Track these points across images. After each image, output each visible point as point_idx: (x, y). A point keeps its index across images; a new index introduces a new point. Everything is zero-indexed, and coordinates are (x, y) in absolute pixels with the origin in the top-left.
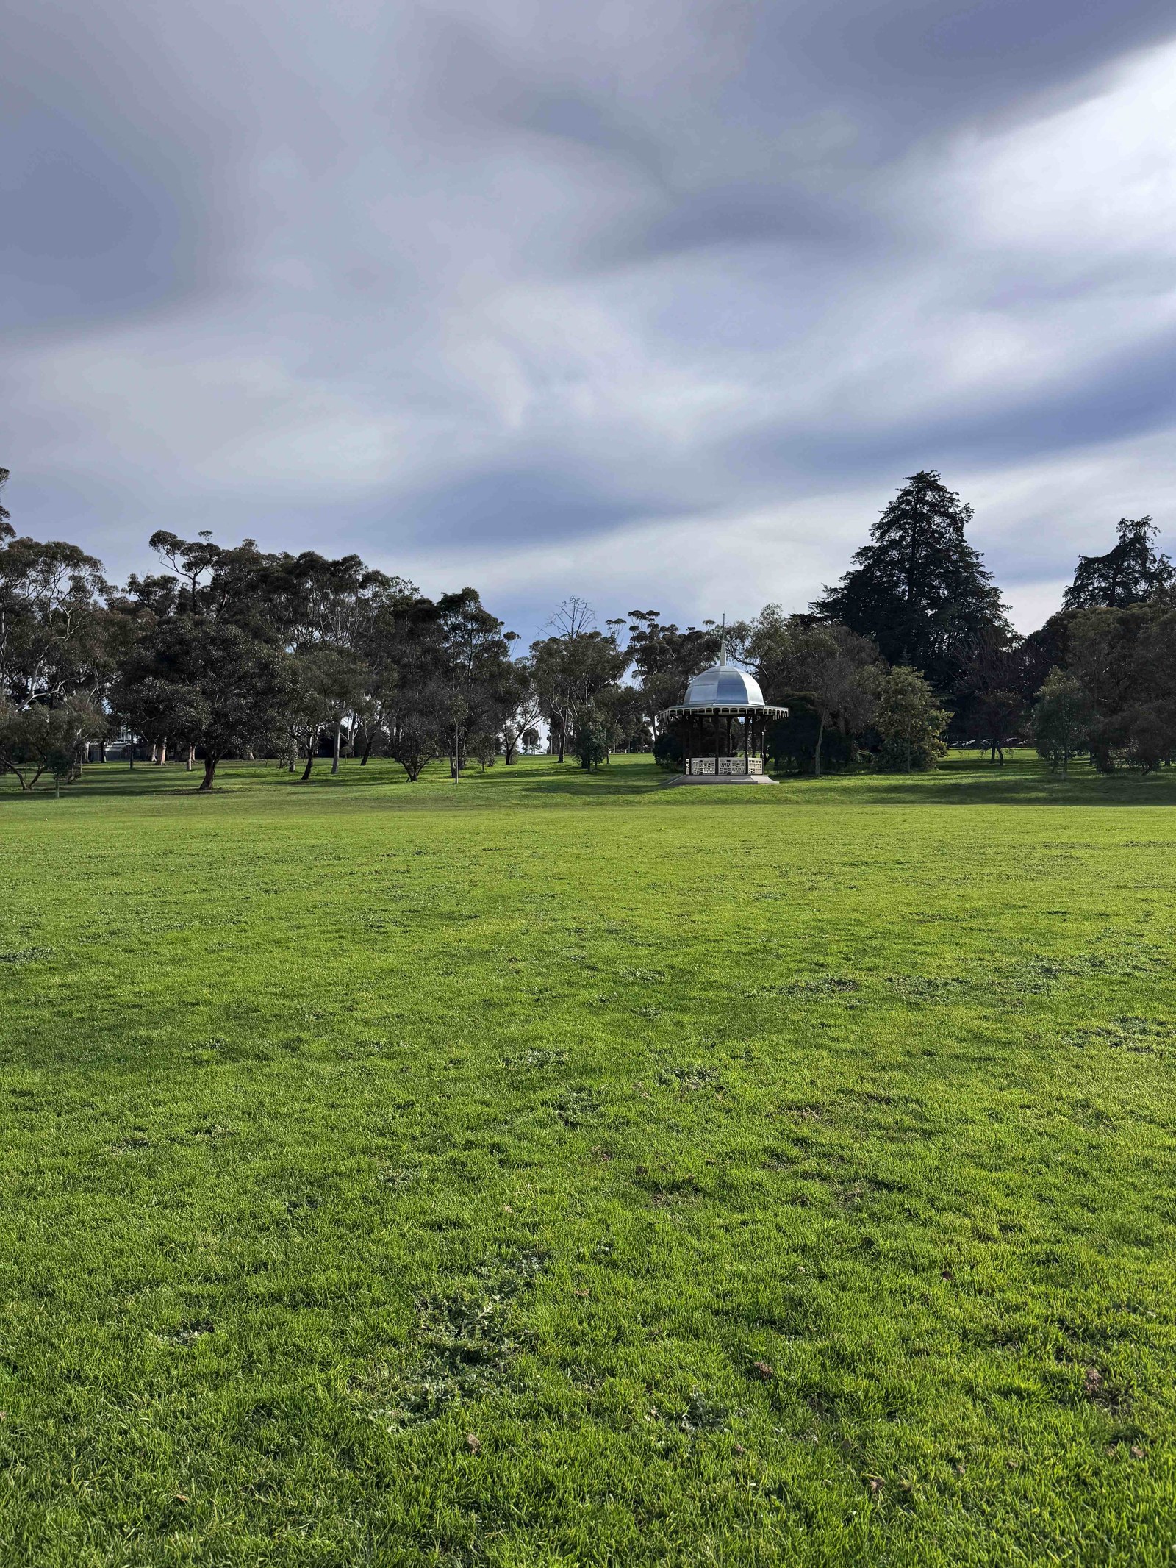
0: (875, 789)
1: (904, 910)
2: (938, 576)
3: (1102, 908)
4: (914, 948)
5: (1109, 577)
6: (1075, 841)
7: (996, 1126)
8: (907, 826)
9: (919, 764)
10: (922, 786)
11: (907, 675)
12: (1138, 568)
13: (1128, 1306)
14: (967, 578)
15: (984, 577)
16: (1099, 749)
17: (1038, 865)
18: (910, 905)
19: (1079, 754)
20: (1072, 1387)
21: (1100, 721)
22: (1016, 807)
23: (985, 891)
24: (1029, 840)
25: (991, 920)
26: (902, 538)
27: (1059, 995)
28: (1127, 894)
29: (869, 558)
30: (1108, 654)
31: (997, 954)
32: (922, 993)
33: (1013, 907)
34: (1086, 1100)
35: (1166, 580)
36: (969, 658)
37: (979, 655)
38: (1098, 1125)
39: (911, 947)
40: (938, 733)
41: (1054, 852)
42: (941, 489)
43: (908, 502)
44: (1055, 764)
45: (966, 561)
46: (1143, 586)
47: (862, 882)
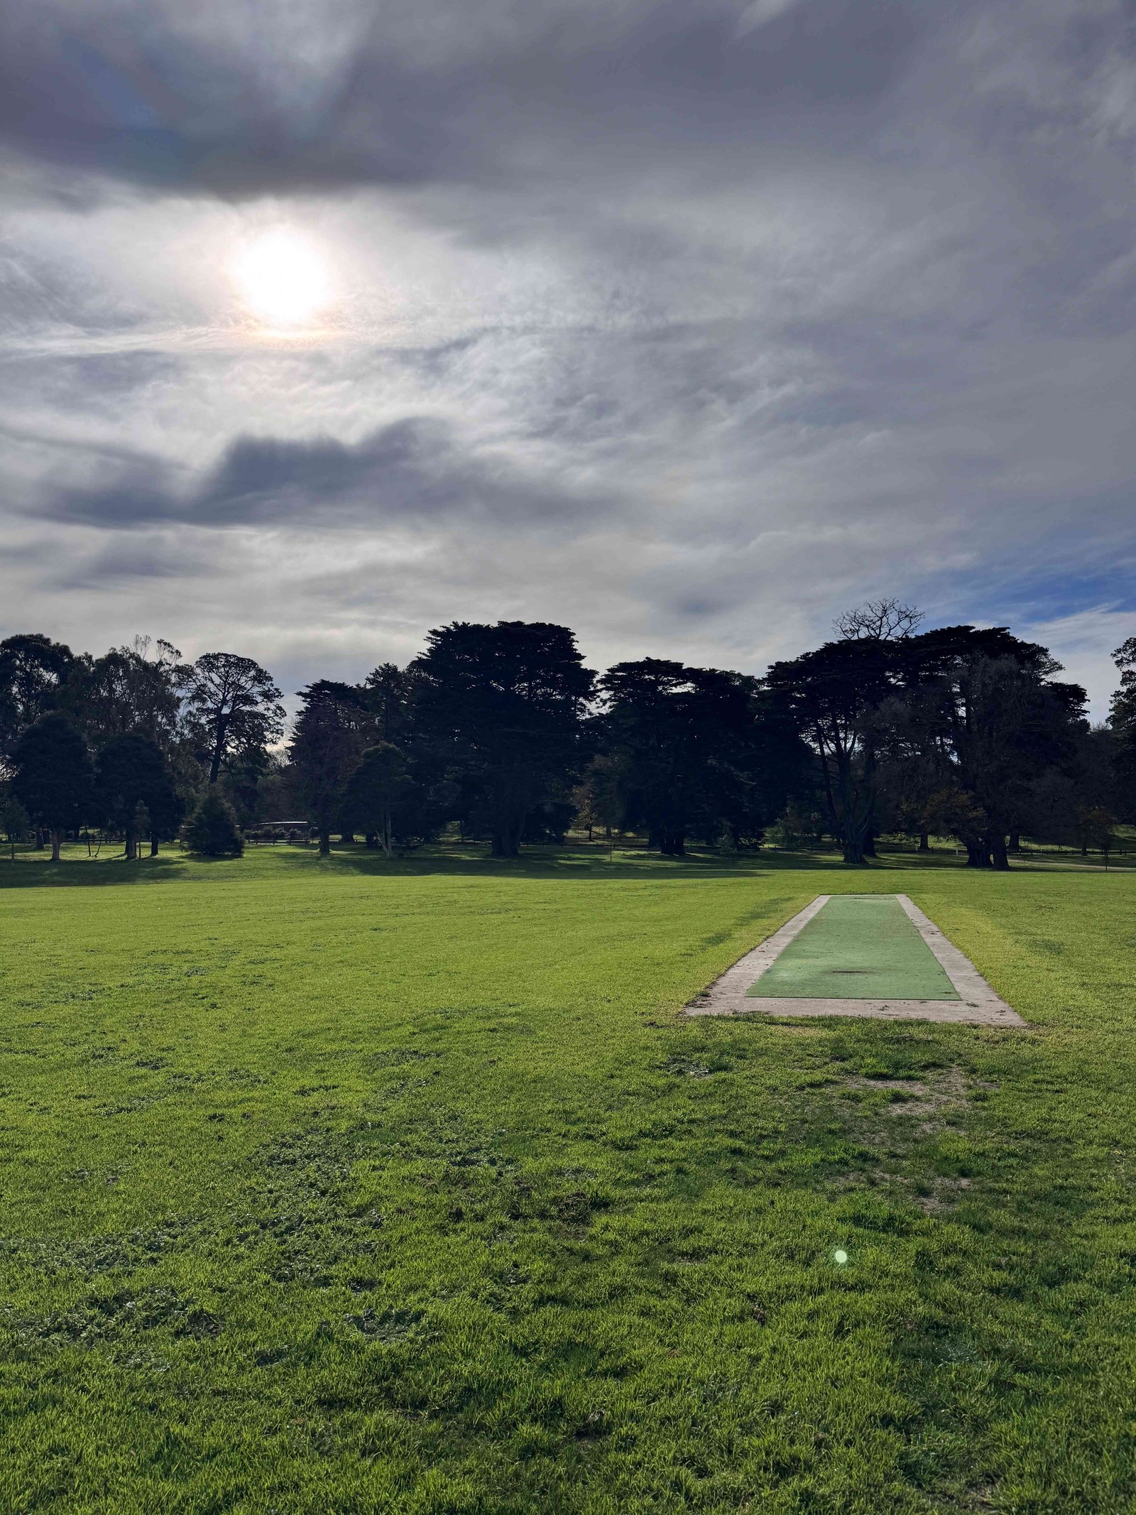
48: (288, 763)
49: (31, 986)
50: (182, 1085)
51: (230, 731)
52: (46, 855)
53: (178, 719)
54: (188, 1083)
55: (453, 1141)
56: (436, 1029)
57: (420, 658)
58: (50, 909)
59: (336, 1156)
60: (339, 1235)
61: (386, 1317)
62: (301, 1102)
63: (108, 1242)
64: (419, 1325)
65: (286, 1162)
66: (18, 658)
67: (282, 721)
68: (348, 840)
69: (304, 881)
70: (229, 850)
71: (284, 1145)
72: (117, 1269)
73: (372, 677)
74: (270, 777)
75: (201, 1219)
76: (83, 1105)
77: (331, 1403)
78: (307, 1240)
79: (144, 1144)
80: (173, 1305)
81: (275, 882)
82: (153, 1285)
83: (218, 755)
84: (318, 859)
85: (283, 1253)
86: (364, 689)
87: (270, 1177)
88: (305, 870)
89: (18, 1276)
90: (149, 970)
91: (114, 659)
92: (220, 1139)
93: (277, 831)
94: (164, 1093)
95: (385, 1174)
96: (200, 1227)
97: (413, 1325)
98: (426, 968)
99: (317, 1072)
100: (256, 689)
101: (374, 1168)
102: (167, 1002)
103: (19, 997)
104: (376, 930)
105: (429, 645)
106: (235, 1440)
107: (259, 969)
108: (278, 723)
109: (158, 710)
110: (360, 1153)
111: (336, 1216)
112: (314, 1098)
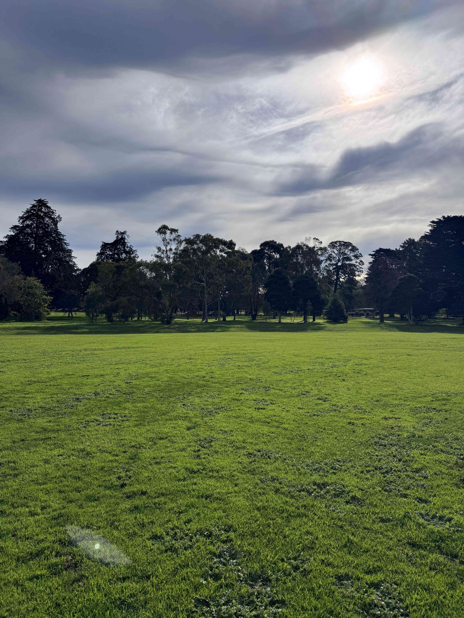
0: (18, 329)
1: (23, 380)
2: (47, 242)
3: (102, 373)
4: (24, 396)
5: (112, 251)
6: (96, 348)
7: (47, 466)
8: (31, 344)
9: (38, 318)
10: (39, 327)
11: (33, 281)
12: (122, 249)
13: (87, 527)
14: (59, 244)
15: (66, 244)
16: (109, 313)
17: (81, 358)
18: (26, 377)
19: (101, 315)
20: (60, 567)
21: (109, 302)
22: (76, 335)
23: (59, 369)
24: (79, 348)
25: (59, 381)
26: (32, 224)
27: (80, 408)
28: (112, 366)
29: (17, 230)
30: (112, 279)
31: (59, 395)
32: (24, 415)
33: (69, 375)
34: (84, 449)
35: (132, 254)
36: (60, 276)
37: (64, 275)
38: (87, 457)
39: (23, 395)
40: (46, 305)
41: (88, 352)
42: (49, 208)
43: (35, 210)
44: (92, 319)
45: (58, 238)
46: (124, 255)
47: (6, 369)
48: (365, 284)
49: (277, 367)
50: (335, 409)
51: (341, 272)
52: (276, 321)
53: (321, 269)
54: (338, 409)
55: (458, 449)
56: (444, 400)
57: (426, 235)
58: (280, 340)
59: (403, 446)
60: (409, 479)
61: (434, 517)
62: (385, 423)
63: (316, 463)
64: (450, 524)
65: (382, 445)
66: (266, 249)
67: (363, 267)
68: (392, 317)
69: (374, 333)
70: (342, 320)
71: (380, 438)
72: (321, 473)
73: (403, 245)
74: (358, 290)
75: (350, 461)
76: (301, 411)
77: (414, 545)
78: (395, 478)
79: (325, 429)
80: (344, 491)
81: (362, 333)
82: (335, 482)
83: (337, 282)
84: (379, 324)
85: (385, 481)
86: (399, 250)
87: (376, 450)
88: (374, 329)
89: (287, 469)
90: (317, 364)
91: (298, 247)
92: (354, 432)
93: (361, 312)
94: (329, 411)
95: (427, 457)
96: (350, 464)
97: (448, 522)
98: (435, 373)
99: (390, 411)
100: (352, 254)
101: (421, 454)
102: (325, 377)
103: (274, 370)
104: (409, 355)
105: (430, 228)
106: (374, 548)
107: (360, 367)
108: (361, 268)
109: (314, 265)
110: (414, 447)
111: (406, 471)
112: (391, 422)
